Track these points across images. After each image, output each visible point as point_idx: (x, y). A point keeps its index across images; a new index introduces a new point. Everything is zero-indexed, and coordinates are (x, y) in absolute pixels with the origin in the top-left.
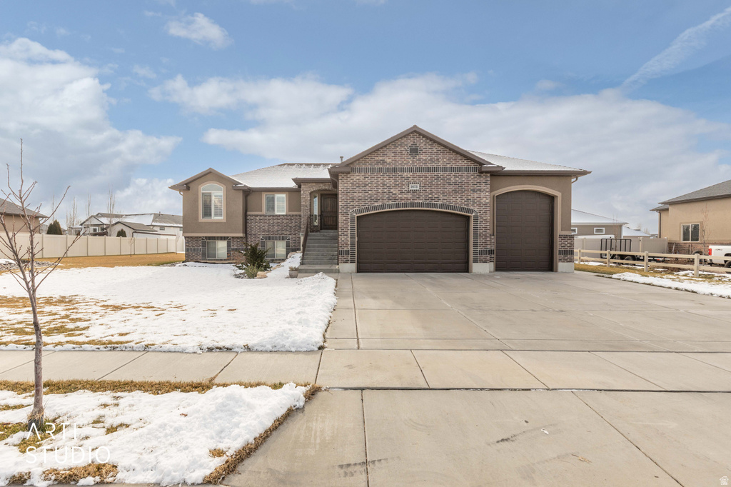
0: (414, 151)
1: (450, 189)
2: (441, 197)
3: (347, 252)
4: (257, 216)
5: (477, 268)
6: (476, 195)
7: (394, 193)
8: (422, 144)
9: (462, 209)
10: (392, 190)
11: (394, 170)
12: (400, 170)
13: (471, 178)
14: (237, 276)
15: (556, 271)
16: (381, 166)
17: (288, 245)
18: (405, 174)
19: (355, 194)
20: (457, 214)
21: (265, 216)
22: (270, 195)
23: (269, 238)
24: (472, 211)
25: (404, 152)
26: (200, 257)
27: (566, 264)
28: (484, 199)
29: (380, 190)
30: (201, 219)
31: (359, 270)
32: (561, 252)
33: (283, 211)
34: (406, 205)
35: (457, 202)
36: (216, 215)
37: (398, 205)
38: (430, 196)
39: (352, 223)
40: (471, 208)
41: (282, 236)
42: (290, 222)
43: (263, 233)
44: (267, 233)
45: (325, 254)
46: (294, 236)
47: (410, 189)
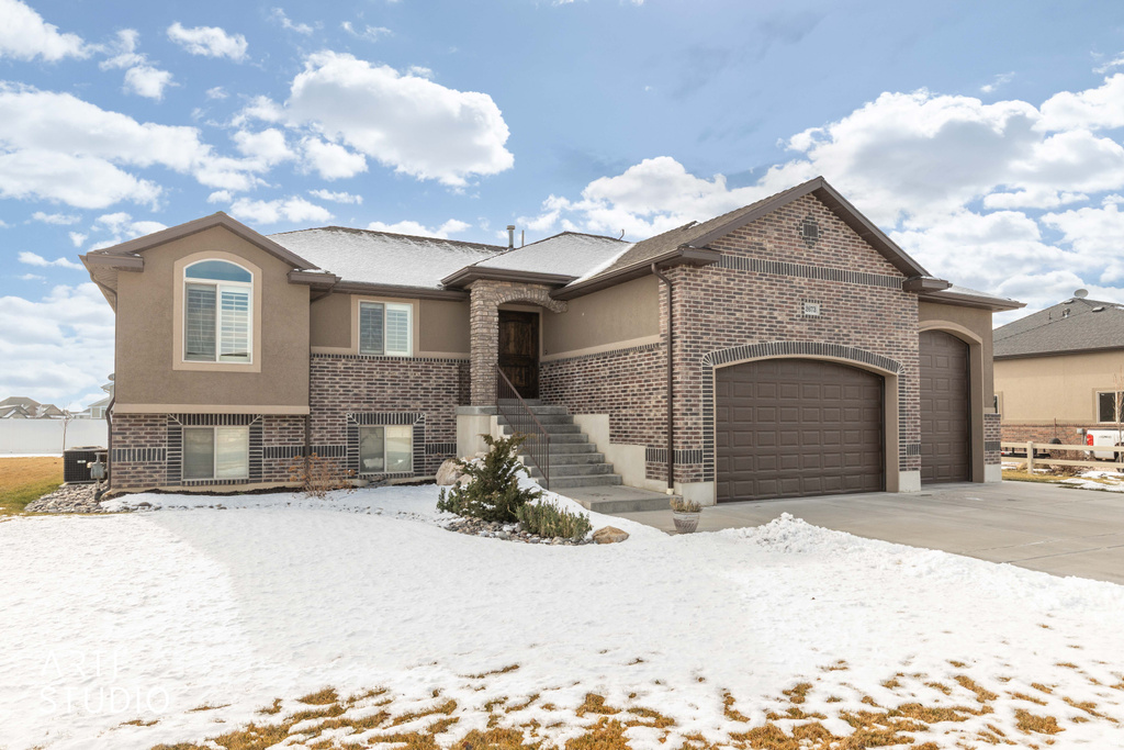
0: (811, 232)
1: (864, 318)
2: (853, 336)
3: (697, 456)
4: (338, 357)
6: (901, 335)
7: (779, 319)
8: (824, 220)
9: (883, 362)
10: (776, 314)
11: (779, 269)
12: (789, 270)
13: (893, 299)
15: (981, 480)
16: (757, 258)
17: (418, 436)
18: (797, 279)
19: (712, 317)
21: (360, 359)
22: (371, 303)
23: (371, 419)
24: (893, 365)
25: (794, 232)
26: (161, 477)
27: (992, 467)
28: (912, 343)
29: (755, 312)
30: (181, 362)
31: (722, 498)
32: (987, 446)
33: (404, 348)
34: (799, 348)
35: (875, 346)
37: (786, 348)
38: (836, 330)
39: (707, 384)
40: (895, 359)
41: (403, 412)
42: (424, 378)
43: (355, 406)
44: (366, 406)
45: (574, 460)
46: (434, 413)
47: (806, 313)
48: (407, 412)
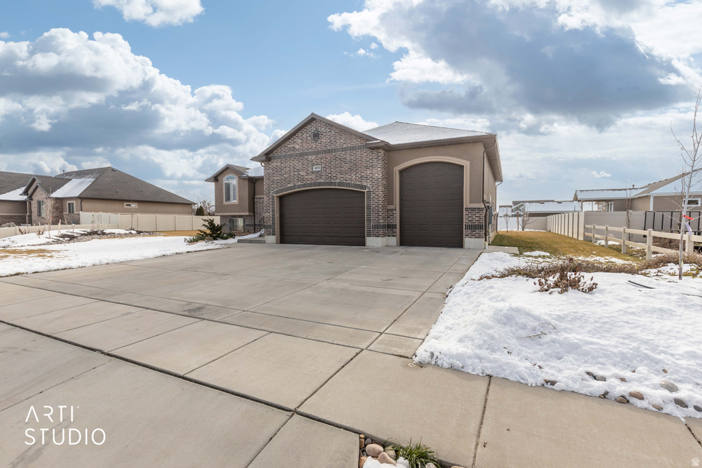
0: (316, 136)
1: (346, 167)
2: (339, 176)
3: (270, 227)
5: (371, 241)
6: (369, 172)
7: (302, 174)
8: (322, 129)
9: (357, 186)
10: (300, 173)
11: (301, 155)
12: (306, 154)
13: (365, 155)
15: (463, 248)
16: (292, 153)
18: (310, 157)
19: (275, 178)
24: (365, 187)
25: (309, 138)
27: (473, 240)
28: (377, 175)
29: (291, 174)
32: (469, 227)
34: (311, 185)
35: (351, 179)
36: (233, 199)
37: (304, 186)
38: (330, 175)
39: (273, 201)
40: (365, 184)
47: (314, 170)
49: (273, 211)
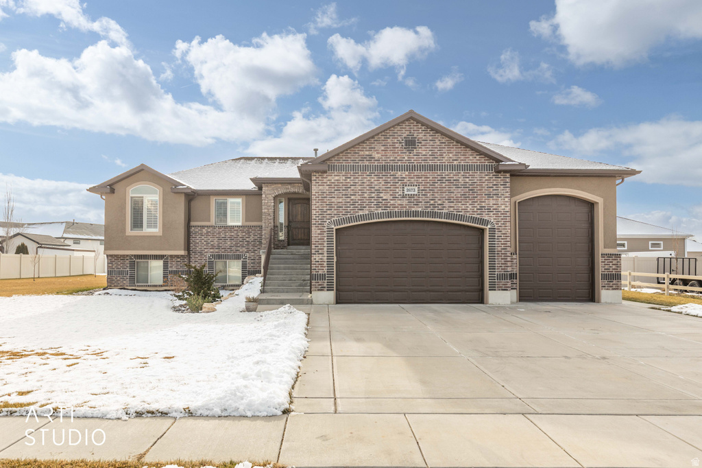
0: (411, 143)
1: (458, 193)
2: (447, 204)
3: (323, 277)
4: (203, 227)
5: (494, 297)
6: (492, 202)
7: (384, 198)
8: (420, 134)
9: (474, 220)
10: (381, 195)
11: (384, 168)
12: (393, 168)
13: (485, 179)
14: (176, 309)
15: (599, 302)
16: (367, 163)
17: (244, 266)
18: (399, 173)
19: (333, 200)
20: (468, 226)
21: (214, 227)
22: (221, 199)
23: (220, 257)
24: (487, 222)
25: (397, 145)
26: (127, 282)
27: (611, 292)
28: (503, 207)
29: (366, 195)
30: (129, 232)
31: (339, 301)
32: (605, 277)
33: (238, 221)
34: (400, 214)
35: (467, 210)
36: (149, 227)
37: (390, 214)
38: (432, 202)
39: (329, 237)
40: (486, 218)
41: (236, 254)
42: (247, 236)
43: (212, 250)
44: (217, 250)
45: (293, 279)
46: (253, 254)
47: (406, 193)
48: (238, 253)
49: (329, 252)
